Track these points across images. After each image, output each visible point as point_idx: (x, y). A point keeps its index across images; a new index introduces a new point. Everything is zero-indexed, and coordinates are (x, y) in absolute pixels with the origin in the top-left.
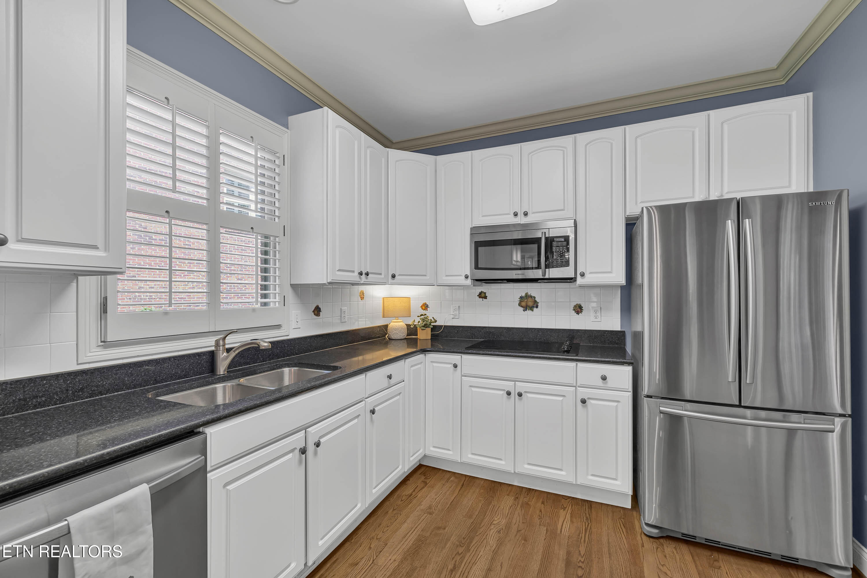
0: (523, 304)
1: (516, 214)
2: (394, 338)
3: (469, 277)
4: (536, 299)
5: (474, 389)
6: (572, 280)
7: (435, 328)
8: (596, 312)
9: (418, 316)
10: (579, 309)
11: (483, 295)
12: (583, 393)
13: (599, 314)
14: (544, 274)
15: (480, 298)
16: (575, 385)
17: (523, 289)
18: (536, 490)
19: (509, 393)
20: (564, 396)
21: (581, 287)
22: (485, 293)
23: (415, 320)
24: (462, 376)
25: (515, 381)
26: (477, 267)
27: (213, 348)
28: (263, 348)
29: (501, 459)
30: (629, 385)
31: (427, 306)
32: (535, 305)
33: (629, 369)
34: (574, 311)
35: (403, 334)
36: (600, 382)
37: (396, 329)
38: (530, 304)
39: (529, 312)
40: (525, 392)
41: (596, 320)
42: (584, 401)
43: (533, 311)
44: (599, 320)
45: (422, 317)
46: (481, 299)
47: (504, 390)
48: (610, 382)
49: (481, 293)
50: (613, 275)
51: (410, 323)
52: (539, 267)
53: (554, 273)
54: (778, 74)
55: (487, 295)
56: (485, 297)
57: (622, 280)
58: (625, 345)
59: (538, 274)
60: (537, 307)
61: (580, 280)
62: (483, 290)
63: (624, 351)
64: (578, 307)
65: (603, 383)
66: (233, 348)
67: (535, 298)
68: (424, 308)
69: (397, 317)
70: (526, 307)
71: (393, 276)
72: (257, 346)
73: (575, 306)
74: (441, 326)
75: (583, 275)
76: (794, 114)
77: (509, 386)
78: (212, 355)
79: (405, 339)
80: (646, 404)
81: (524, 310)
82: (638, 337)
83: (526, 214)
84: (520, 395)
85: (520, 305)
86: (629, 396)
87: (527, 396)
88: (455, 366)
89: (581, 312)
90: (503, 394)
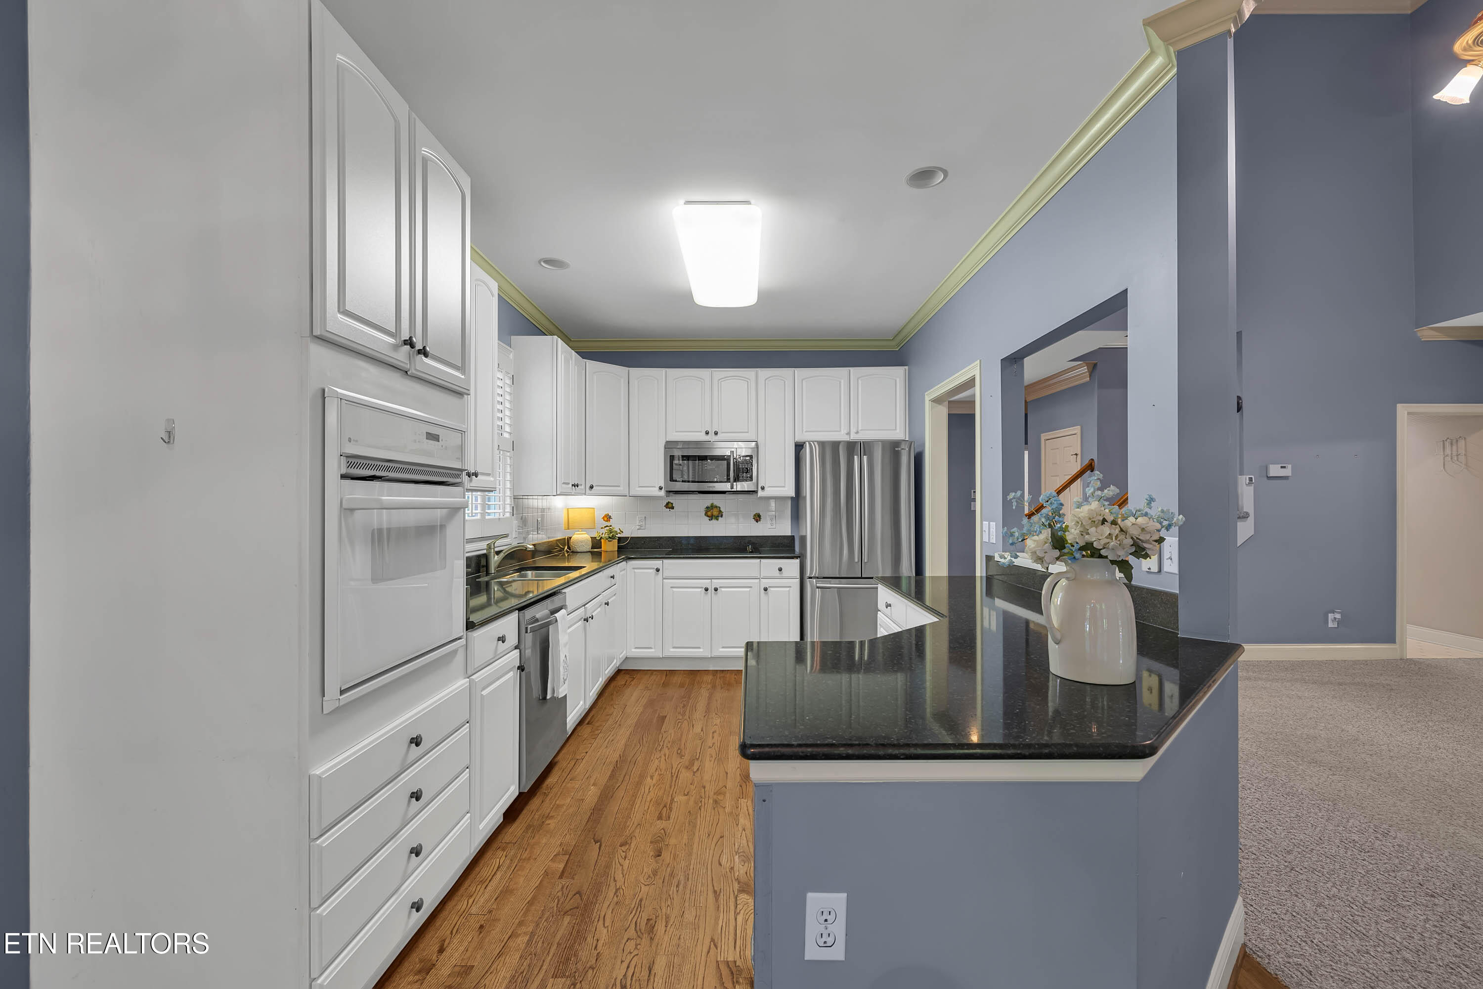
0: (709, 513)
1: (707, 433)
2: (579, 551)
3: (663, 489)
4: (722, 509)
5: (674, 590)
6: (755, 492)
7: (620, 540)
8: (771, 520)
9: (602, 528)
10: (758, 518)
11: (670, 505)
12: (765, 583)
13: (774, 522)
14: (732, 488)
15: (666, 508)
16: (759, 577)
17: (709, 500)
18: (726, 670)
19: (706, 590)
20: (751, 587)
21: (761, 498)
22: (672, 504)
23: (600, 532)
24: (664, 579)
25: (711, 579)
26: (672, 480)
27: (485, 552)
28: (530, 550)
29: (699, 648)
30: (797, 574)
31: (610, 517)
32: (720, 514)
33: (797, 561)
34: (754, 520)
35: (588, 547)
36: (777, 573)
37: (582, 542)
38: (715, 513)
39: (714, 521)
40: (720, 587)
41: (772, 527)
42: (766, 589)
43: (718, 520)
44: (774, 527)
45: (608, 528)
46: (668, 509)
47: (702, 588)
48: (785, 573)
49: (668, 503)
50: (786, 489)
51: (595, 535)
52: (728, 480)
53: (739, 486)
54: (894, 343)
55: (674, 506)
56: (673, 508)
57: (792, 493)
58: (794, 547)
59: (727, 487)
60: (722, 516)
61: (761, 493)
62: (670, 501)
63: (794, 550)
64: (757, 516)
65: (780, 574)
66: (501, 551)
67: (720, 508)
68: (606, 519)
69: (582, 529)
70: (712, 517)
71: (592, 487)
72: (525, 549)
73: (755, 515)
74: (627, 538)
75: (763, 488)
76: (898, 380)
77: (706, 583)
78: (486, 556)
79: (589, 552)
80: (808, 583)
81: (710, 520)
82: (803, 539)
83: (716, 433)
84: (716, 590)
85: (706, 514)
86: (797, 582)
87: (721, 590)
88: (658, 570)
89: (760, 520)
90: (701, 591)
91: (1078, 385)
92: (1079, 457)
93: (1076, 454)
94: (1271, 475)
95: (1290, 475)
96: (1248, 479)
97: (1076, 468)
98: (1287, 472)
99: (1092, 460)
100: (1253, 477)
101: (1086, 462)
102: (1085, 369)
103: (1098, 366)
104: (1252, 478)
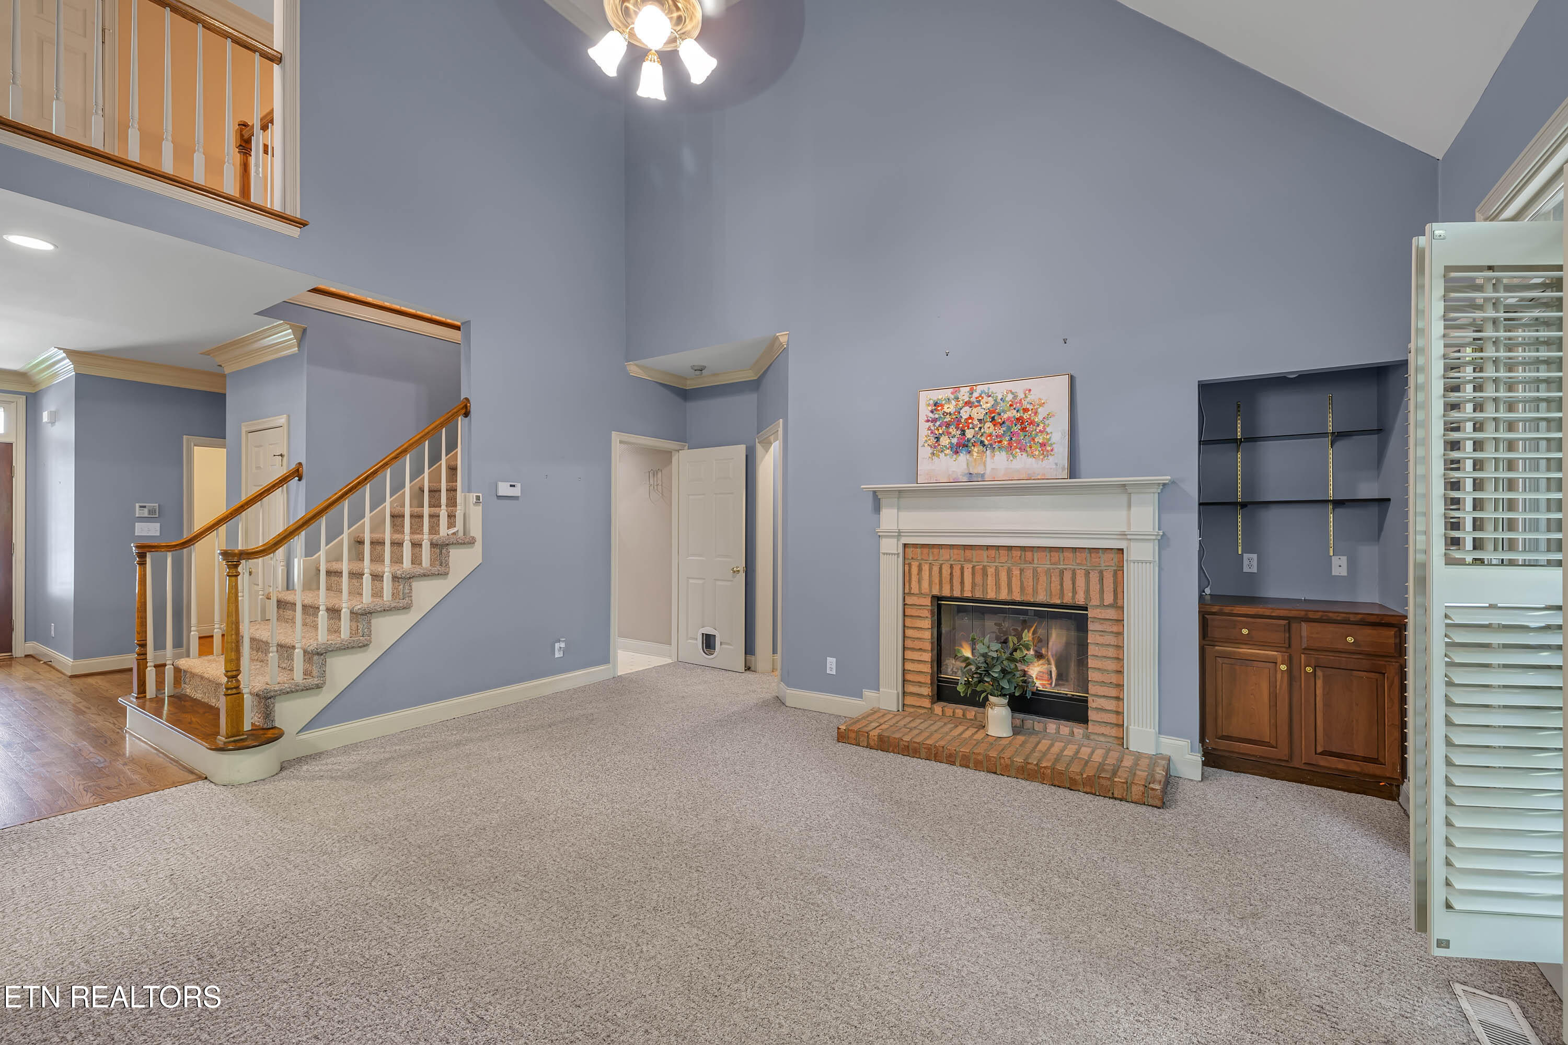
91: (282, 357)
92: (285, 458)
93: (281, 455)
94: (500, 494)
95: (520, 495)
96: (475, 497)
97: (280, 471)
98: (516, 492)
99: (300, 464)
100: (481, 495)
101: (293, 466)
102: (288, 334)
103: (308, 331)
104: (479, 496)
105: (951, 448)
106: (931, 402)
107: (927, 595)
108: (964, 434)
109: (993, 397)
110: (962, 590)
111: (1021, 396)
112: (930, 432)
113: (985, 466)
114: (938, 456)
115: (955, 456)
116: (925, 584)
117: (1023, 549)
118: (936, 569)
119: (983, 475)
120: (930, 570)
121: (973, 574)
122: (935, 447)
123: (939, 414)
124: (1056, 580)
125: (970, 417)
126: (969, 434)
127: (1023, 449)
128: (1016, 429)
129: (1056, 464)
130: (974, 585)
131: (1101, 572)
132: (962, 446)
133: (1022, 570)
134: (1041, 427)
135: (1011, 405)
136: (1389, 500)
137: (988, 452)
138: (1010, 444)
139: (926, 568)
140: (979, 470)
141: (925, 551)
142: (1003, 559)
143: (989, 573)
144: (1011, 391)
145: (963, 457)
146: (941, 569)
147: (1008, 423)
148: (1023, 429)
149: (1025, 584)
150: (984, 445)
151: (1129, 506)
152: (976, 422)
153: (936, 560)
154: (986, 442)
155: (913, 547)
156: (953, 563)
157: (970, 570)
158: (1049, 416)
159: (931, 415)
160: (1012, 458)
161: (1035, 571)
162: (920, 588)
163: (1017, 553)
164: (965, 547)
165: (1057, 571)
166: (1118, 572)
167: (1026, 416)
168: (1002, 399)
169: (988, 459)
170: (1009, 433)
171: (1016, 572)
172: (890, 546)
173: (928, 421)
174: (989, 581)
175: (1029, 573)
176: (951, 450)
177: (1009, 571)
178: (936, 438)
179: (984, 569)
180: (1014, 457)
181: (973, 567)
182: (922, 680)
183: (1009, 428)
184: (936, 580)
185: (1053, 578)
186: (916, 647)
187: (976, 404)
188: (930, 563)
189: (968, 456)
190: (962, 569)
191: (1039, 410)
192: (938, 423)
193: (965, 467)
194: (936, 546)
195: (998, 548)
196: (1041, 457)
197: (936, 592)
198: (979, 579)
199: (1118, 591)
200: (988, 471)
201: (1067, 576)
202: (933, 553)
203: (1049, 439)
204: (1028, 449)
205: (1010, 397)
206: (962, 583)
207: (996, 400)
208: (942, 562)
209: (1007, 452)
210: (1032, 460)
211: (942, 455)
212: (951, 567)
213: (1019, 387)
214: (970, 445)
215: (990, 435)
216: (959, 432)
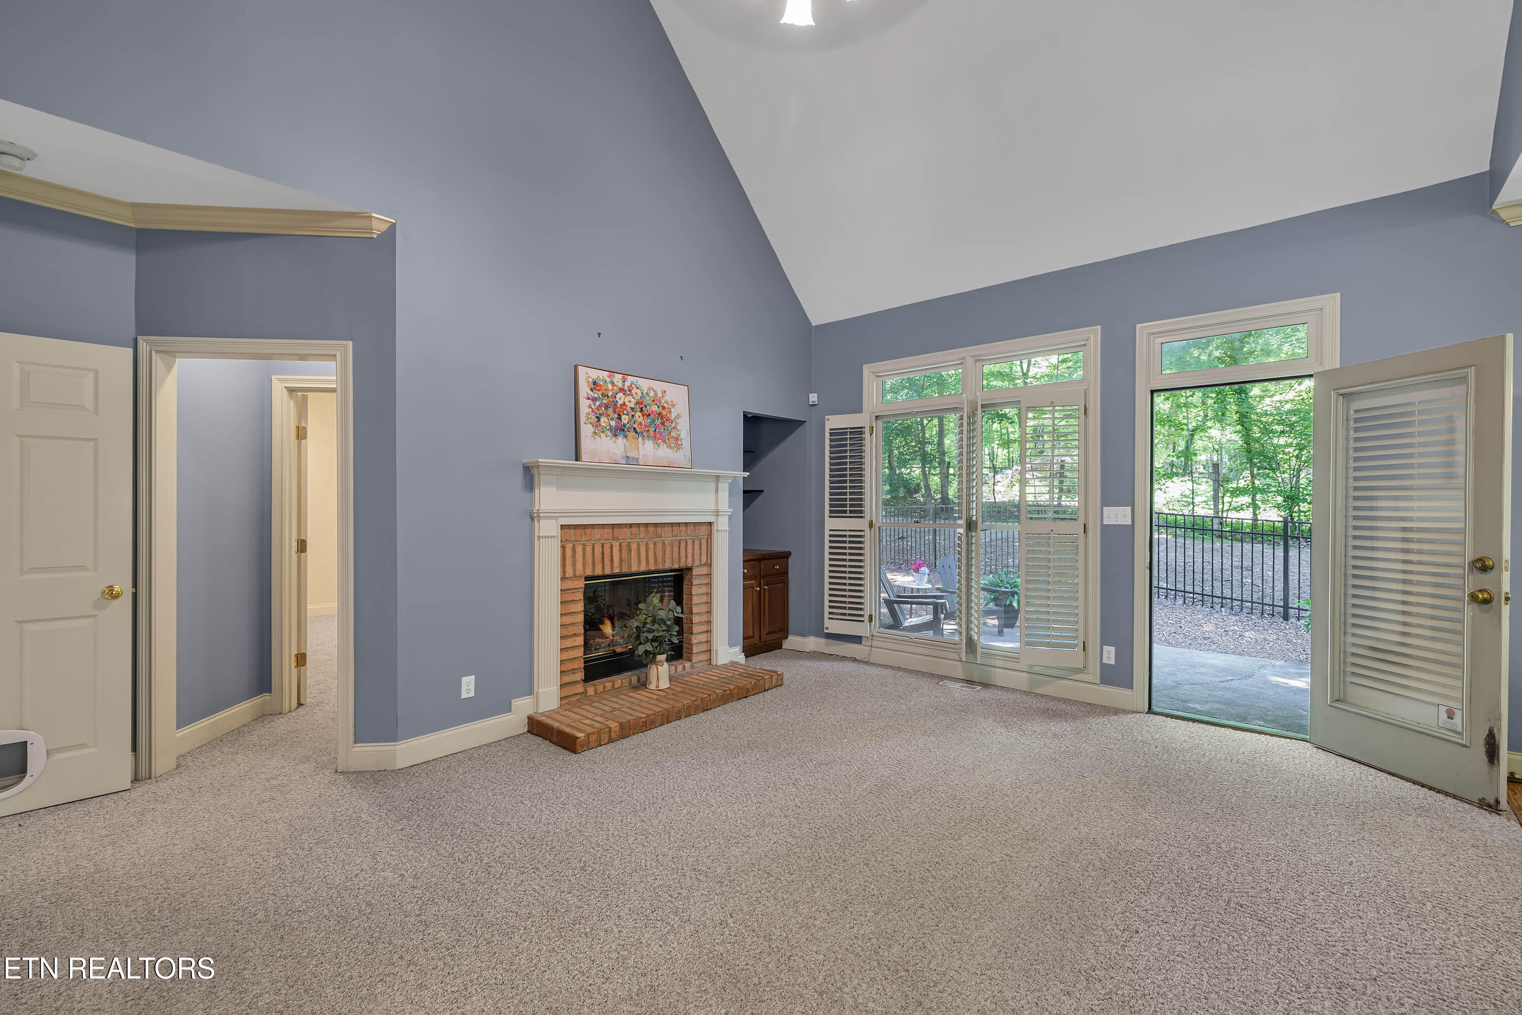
105: (611, 429)
106: (590, 380)
107: (580, 577)
108: (620, 419)
109: (640, 390)
110: (612, 567)
111: (660, 395)
112: (591, 410)
113: (638, 451)
114: (600, 436)
115: (614, 438)
116: (579, 566)
117: (656, 525)
118: (589, 550)
119: (637, 460)
120: (584, 550)
121: (620, 551)
122: (597, 426)
123: (598, 394)
124: (676, 548)
125: (624, 404)
126: (625, 419)
127: (664, 441)
128: (658, 422)
129: (685, 456)
130: (621, 561)
131: (700, 540)
132: (619, 430)
133: (655, 544)
134: (673, 425)
135: (653, 401)
136: (763, 491)
137: (640, 438)
138: (655, 434)
139: (579, 549)
140: (633, 454)
141: (579, 531)
142: (643, 535)
143: (633, 549)
144: (653, 388)
145: (620, 440)
146: (593, 548)
147: (652, 416)
148: (663, 424)
149: (657, 554)
150: (636, 432)
151: (717, 491)
152: (629, 409)
153: (589, 540)
154: (638, 430)
155: (567, 529)
156: (603, 542)
157: (618, 547)
158: (678, 417)
159: (591, 393)
160: (657, 447)
161: (664, 543)
162: (574, 570)
163: (651, 529)
164: (613, 526)
165: (677, 541)
166: (710, 536)
167: (664, 412)
168: (647, 394)
169: (640, 445)
170: (654, 425)
171: (651, 546)
172: (548, 528)
173: (589, 399)
174: (632, 556)
175: (660, 545)
176: (611, 432)
177: (647, 544)
178: (597, 417)
179: (629, 545)
180: (659, 446)
181: (620, 545)
182: (576, 666)
183: (653, 421)
184: (590, 561)
185: (674, 548)
186: (570, 634)
187: (628, 392)
188: (583, 544)
189: (625, 440)
190: (612, 546)
191: (672, 410)
192: (598, 403)
193: (623, 450)
194: (589, 526)
195: (638, 525)
196: (676, 449)
197: (589, 572)
198: (624, 555)
199: (710, 554)
200: (641, 457)
201: (683, 545)
202: (585, 533)
203: (679, 436)
204: (667, 441)
205: (652, 394)
206: (612, 561)
207: (642, 393)
208: (595, 542)
209: (653, 441)
210: (669, 450)
211: (603, 435)
212: (603, 546)
213: (658, 386)
214: (626, 430)
215: (641, 424)
216: (616, 416)
